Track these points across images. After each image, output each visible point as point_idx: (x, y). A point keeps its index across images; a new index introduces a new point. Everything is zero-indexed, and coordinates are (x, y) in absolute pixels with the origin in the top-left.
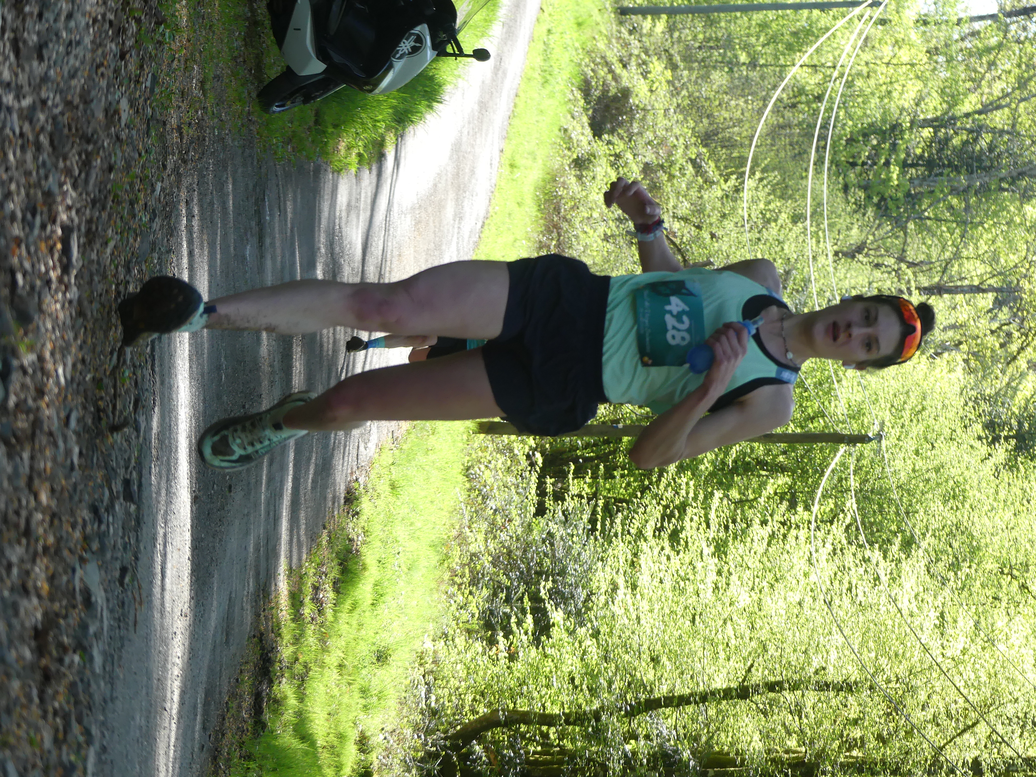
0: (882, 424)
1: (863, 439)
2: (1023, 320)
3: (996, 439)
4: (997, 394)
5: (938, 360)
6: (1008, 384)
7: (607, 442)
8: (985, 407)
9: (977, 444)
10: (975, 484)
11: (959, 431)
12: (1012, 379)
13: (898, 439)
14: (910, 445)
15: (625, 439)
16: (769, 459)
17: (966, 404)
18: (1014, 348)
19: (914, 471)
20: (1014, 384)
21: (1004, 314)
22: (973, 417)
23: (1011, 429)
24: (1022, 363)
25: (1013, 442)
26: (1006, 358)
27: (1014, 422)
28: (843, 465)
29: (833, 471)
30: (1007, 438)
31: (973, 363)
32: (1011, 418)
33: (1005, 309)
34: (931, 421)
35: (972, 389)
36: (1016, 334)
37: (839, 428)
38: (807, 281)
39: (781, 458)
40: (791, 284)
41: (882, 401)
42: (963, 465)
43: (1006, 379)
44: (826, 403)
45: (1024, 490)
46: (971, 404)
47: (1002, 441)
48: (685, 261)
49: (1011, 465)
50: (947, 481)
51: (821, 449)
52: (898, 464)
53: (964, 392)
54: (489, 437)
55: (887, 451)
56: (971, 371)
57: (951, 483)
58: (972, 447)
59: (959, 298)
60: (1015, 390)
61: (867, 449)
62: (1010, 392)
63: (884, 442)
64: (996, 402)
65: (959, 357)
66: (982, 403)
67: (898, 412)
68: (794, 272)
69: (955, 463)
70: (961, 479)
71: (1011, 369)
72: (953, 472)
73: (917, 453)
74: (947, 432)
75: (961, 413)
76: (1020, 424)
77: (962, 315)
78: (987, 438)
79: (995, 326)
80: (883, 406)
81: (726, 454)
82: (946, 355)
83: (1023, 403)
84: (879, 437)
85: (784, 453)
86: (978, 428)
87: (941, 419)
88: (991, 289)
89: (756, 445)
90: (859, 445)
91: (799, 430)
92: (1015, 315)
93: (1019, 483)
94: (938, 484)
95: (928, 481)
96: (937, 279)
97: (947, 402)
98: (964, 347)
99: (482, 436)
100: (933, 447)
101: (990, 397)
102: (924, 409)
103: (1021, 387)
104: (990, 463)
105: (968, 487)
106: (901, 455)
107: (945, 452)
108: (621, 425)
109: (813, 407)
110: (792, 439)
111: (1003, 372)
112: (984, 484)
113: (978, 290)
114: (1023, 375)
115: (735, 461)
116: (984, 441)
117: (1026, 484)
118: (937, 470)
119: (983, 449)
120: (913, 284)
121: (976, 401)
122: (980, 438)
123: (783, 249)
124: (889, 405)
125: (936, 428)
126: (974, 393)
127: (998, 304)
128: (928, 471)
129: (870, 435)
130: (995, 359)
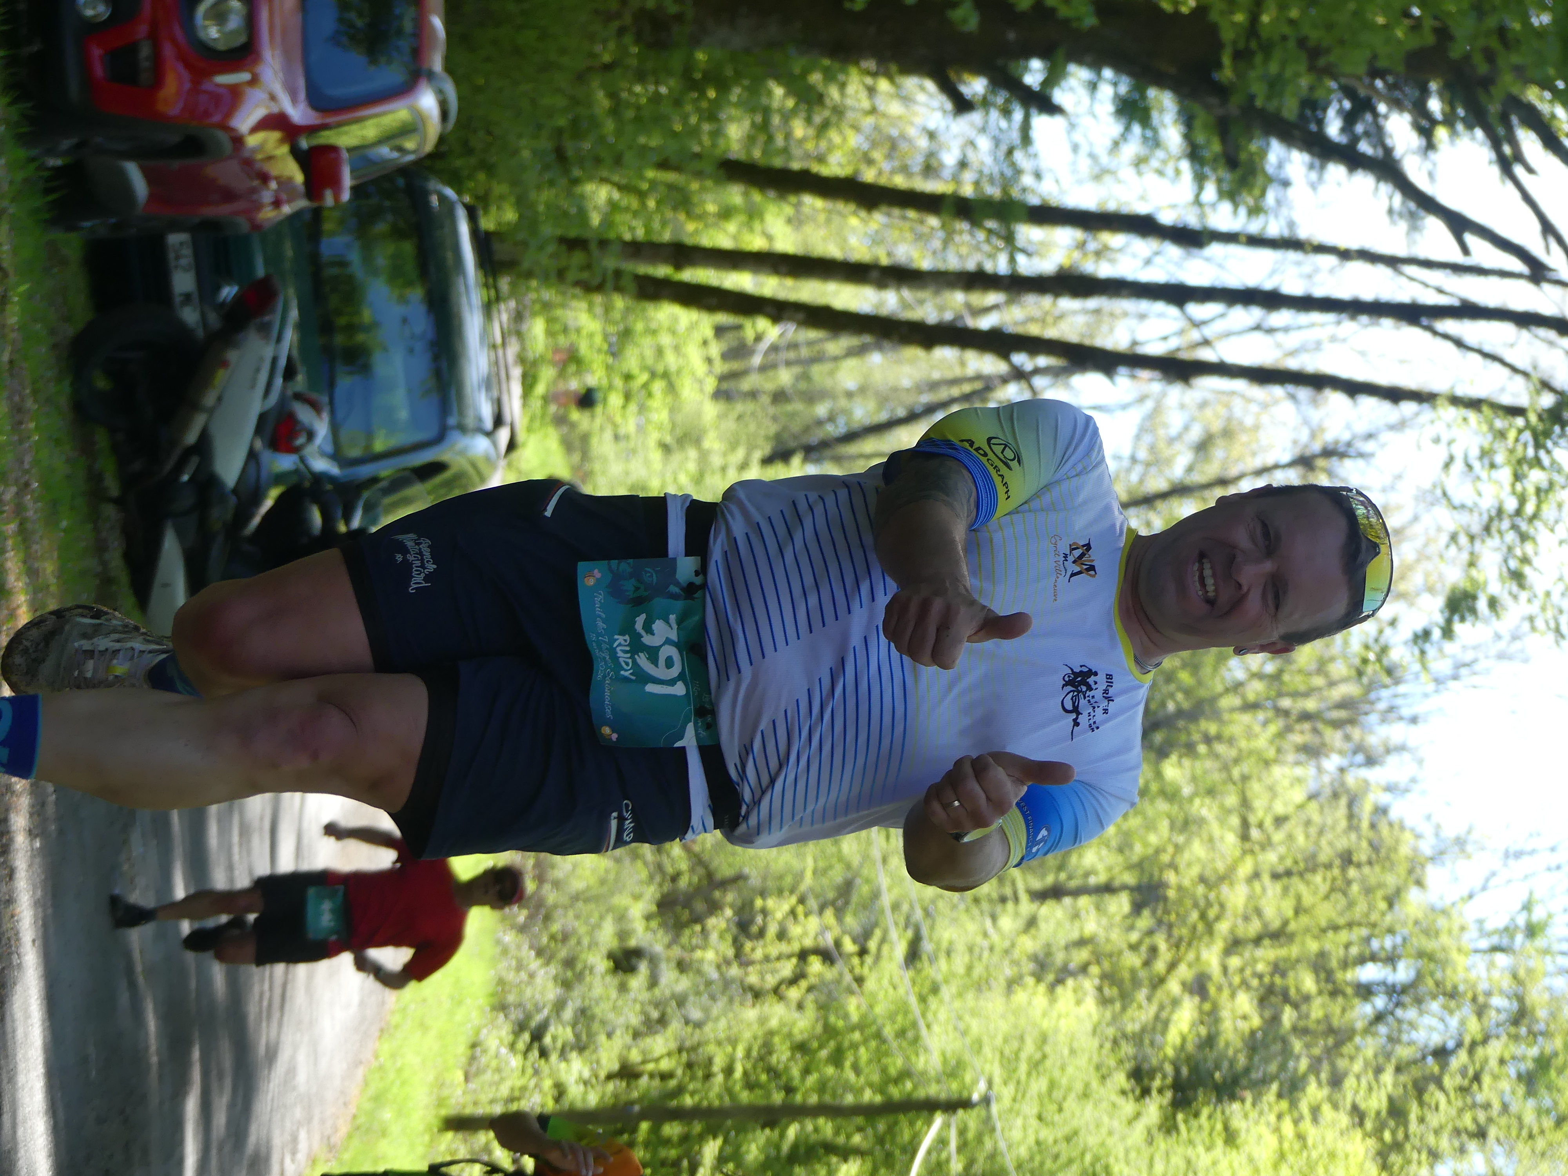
0: (990, 1084)
1: (965, 1104)
2: (1170, 926)
3: (1146, 1092)
4: (1143, 1030)
5: (1059, 989)
6: (1157, 1017)
7: (621, 1132)
8: (1127, 1049)
9: (1120, 1101)
10: (1121, 1155)
11: (1095, 1084)
12: (1162, 1007)
13: (1014, 1100)
14: (1030, 1109)
15: (645, 1126)
16: (841, 1140)
17: (1101, 1046)
18: (1160, 966)
19: (1038, 1143)
20: (1164, 1015)
21: (1145, 921)
22: (1112, 1063)
23: (1164, 1077)
24: (1174, 986)
25: (1169, 1095)
26: (1151, 980)
27: (1169, 1069)
28: (941, 1142)
29: (929, 1152)
30: (1160, 1091)
31: (1107, 991)
32: (1163, 1062)
33: (1146, 913)
34: (1057, 1073)
35: (1108, 1025)
36: (1162, 946)
37: (933, 1090)
38: (876, 895)
39: (857, 1139)
40: (855, 899)
41: (987, 1050)
42: (1104, 1131)
43: (1152, 1010)
44: (913, 1058)
45: (1189, 1162)
46: (1108, 1045)
47: (1154, 1093)
48: (710, 875)
49: (1169, 1127)
50: (1083, 1154)
51: (912, 1124)
52: (1016, 1134)
53: (1098, 1030)
54: (460, 1136)
55: (1000, 1118)
56: (1104, 1001)
57: (1088, 1158)
58: (1114, 1105)
59: (1084, 901)
60: (1166, 1024)
61: (971, 1119)
62: (1159, 1027)
63: (995, 1108)
64: (1141, 1041)
65: (1089, 985)
66: (1123, 1043)
67: (1009, 1063)
68: (858, 881)
69: (1092, 1127)
70: (1102, 1152)
71: (1160, 994)
72: (1092, 1141)
73: (1040, 1118)
74: (1079, 1087)
75: (1096, 1059)
76: (1177, 1071)
77: (1091, 925)
78: (1133, 1091)
79: (1134, 937)
80: (990, 1055)
81: (782, 1135)
82: (1070, 982)
83: (1178, 1041)
84: (986, 1101)
85: (860, 1129)
86: (1120, 1079)
87: (1070, 1070)
88: (1124, 887)
89: (821, 1121)
90: (960, 1112)
91: (878, 1099)
92: (1160, 922)
93: (1180, 1150)
94: (1070, 1162)
95: (1056, 1157)
96: (1050, 879)
97: (1075, 1045)
98: (1094, 970)
99: (450, 1135)
100: (1060, 1110)
101: (1134, 1034)
102: (1044, 1057)
103: (1175, 1017)
104: (1140, 1127)
105: (1112, 1160)
106: (1019, 1122)
107: (1078, 1114)
108: (637, 1108)
109: (896, 1064)
110: (870, 1112)
111: (1149, 999)
112: (1133, 1155)
113: (1108, 889)
114: (1175, 1003)
115: (795, 1147)
116: (1130, 1095)
117: (1190, 1152)
118: (1068, 1139)
119: (1128, 1107)
120: (1021, 886)
121: (1115, 1042)
122: (1123, 1093)
123: (840, 851)
124: (998, 1056)
125: (1064, 1081)
126: (1111, 1032)
127: (1137, 908)
128: (1056, 1142)
129: (975, 1097)
130: (1136, 983)
